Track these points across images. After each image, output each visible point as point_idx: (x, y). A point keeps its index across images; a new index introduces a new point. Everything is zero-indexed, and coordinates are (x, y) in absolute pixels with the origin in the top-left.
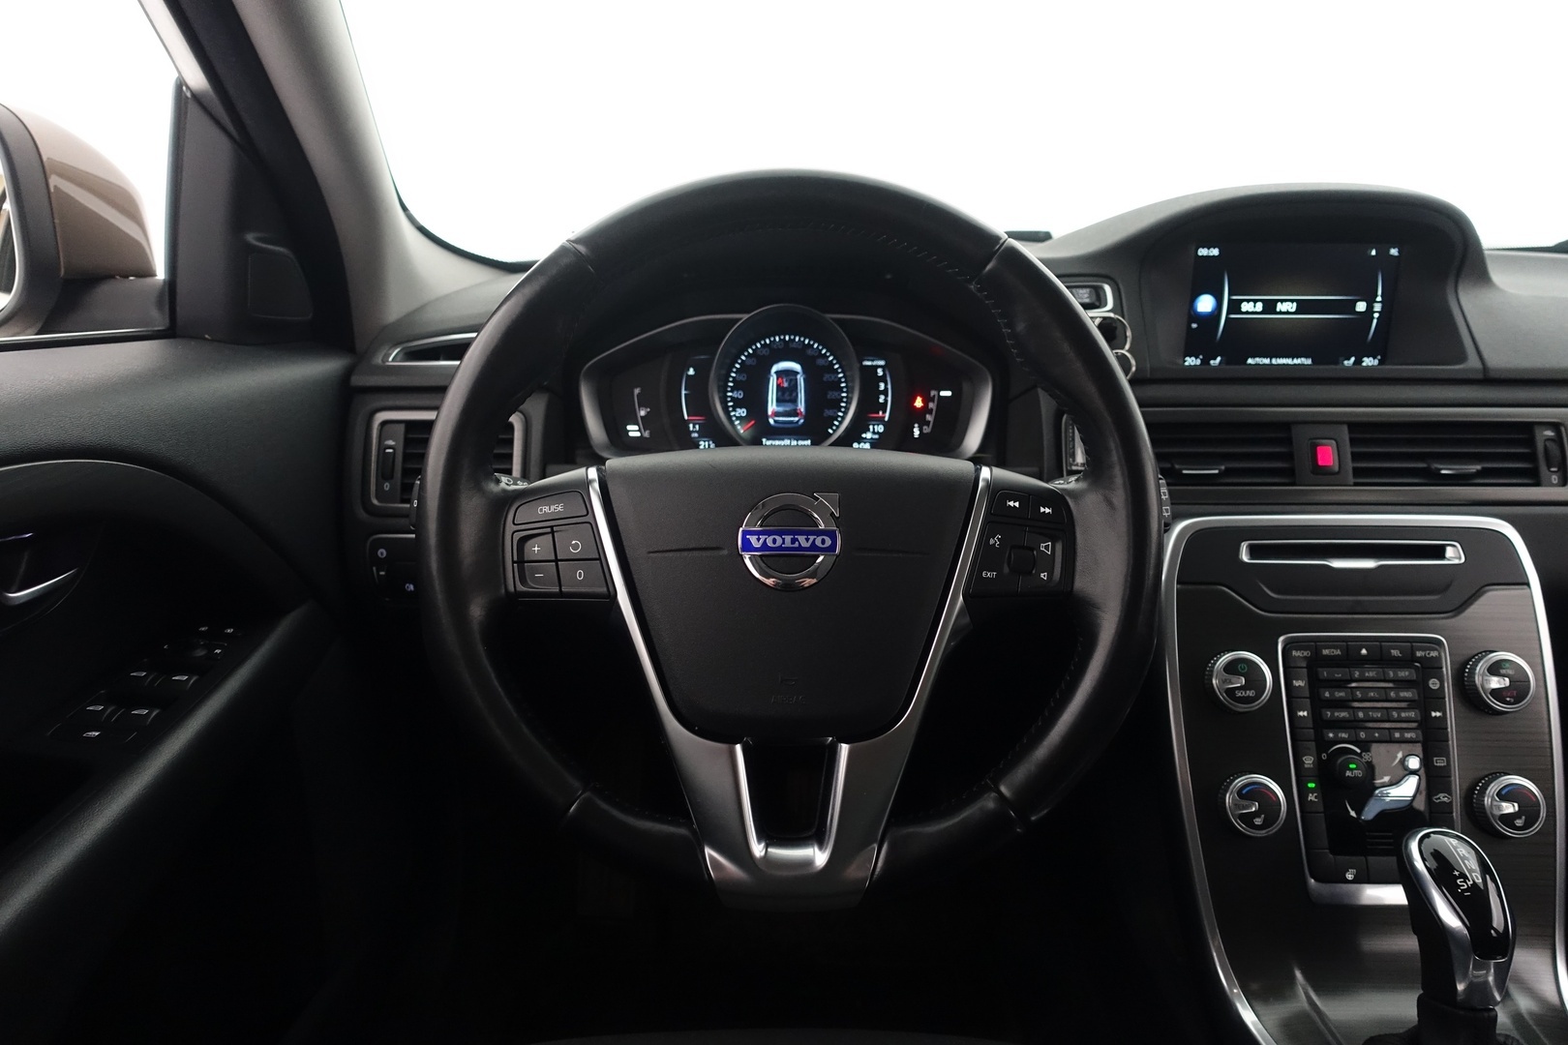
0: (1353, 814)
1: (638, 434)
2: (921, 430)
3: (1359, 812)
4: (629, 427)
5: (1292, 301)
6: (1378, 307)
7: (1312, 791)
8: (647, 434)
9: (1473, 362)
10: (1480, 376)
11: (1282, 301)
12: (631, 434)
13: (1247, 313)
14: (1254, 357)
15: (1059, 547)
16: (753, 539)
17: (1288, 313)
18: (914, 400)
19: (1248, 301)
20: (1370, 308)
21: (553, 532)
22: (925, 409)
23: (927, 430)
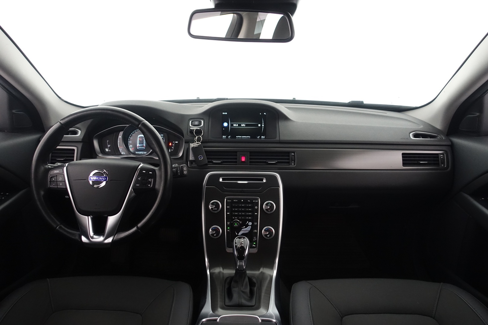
0: (237, 234)
1: (108, 151)
2: (171, 150)
3: (238, 234)
4: (106, 149)
5: (244, 124)
6: (263, 125)
7: (229, 229)
8: (110, 151)
9: (277, 139)
10: (279, 142)
11: (242, 124)
12: (106, 151)
13: (235, 126)
14: (238, 136)
15: (153, 180)
16: (91, 178)
17: (244, 126)
18: (169, 144)
19: (235, 124)
20: (261, 125)
21: (56, 176)
22: (172, 146)
23: (172, 150)
